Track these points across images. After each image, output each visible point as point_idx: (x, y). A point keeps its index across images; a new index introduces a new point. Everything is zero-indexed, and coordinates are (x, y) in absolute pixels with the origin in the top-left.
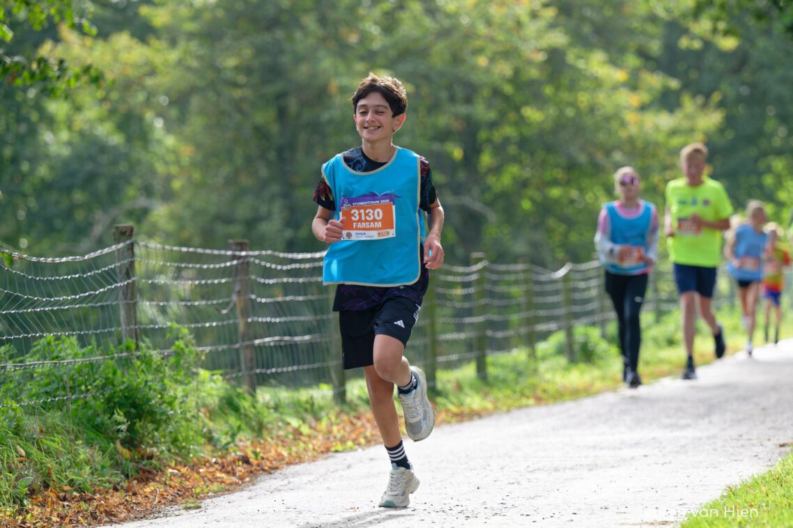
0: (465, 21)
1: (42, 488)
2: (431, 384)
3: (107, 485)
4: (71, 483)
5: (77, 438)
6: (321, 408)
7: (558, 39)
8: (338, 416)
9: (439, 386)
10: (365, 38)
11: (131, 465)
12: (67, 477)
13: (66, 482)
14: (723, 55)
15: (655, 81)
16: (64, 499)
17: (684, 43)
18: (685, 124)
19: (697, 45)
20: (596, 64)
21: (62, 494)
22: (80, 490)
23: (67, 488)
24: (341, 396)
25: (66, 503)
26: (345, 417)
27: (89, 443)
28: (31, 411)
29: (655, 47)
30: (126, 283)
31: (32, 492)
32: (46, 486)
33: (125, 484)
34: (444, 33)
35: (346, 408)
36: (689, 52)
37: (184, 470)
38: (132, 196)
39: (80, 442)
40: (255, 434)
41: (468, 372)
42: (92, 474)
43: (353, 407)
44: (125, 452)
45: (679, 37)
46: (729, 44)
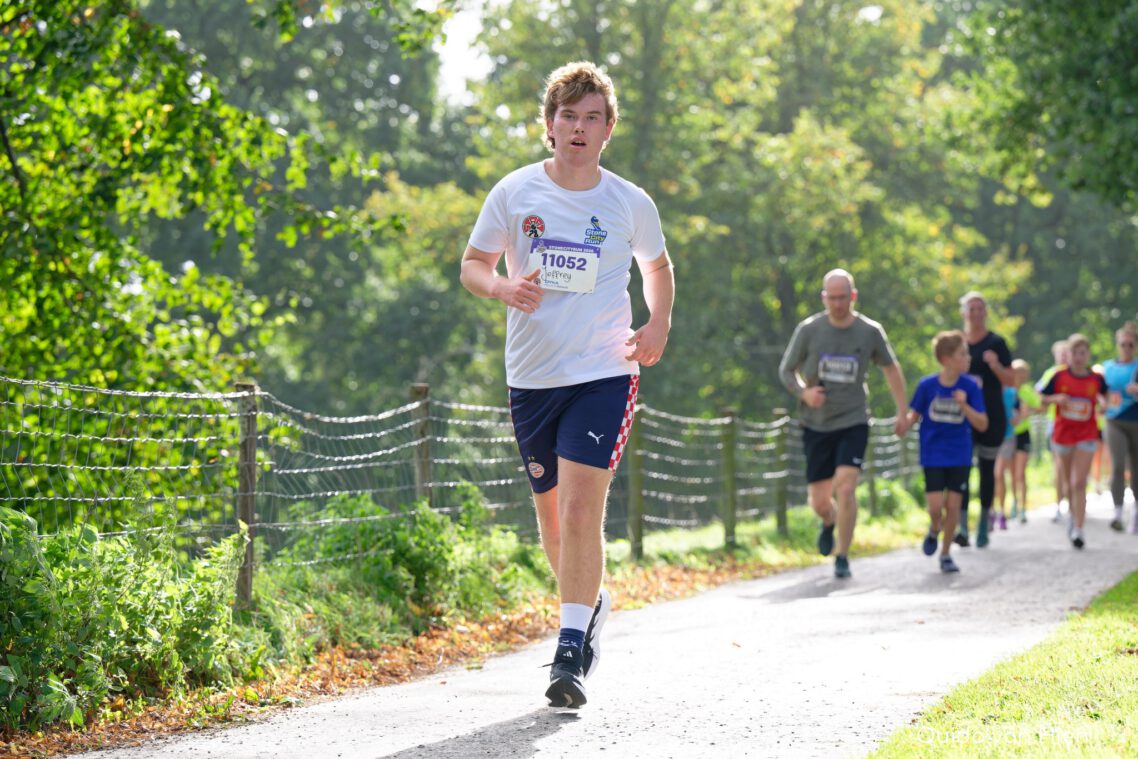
0: (782, 174)
1: (330, 646)
2: (730, 539)
3: (395, 642)
4: (360, 640)
5: (367, 595)
6: (617, 564)
7: (872, 193)
8: (634, 570)
9: (739, 540)
10: (685, 190)
11: (421, 622)
12: (355, 634)
13: (354, 639)
14: (1038, 211)
15: (967, 236)
16: (351, 656)
17: (999, 198)
18: (996, 277)
19: (1011, 200)
20: (911, 219)
21: (349, 652)
22: (368, 646)
23: (356, 645)
24: (638, 552)
25: (353, 661)
26: (640, 571)
27: (380, 601)
28: (320, 568)
29: (970, 202)
30: (420, 441)
31: (319, 649)
32: (334, 643)
33: (413, 640)
34: (762, 187)
35: (642, 562)
36: (1004, 207)
37: (475, 627)
38: (456, 341)
39: (368, 599)
40: (549, 590)
41: (770, 523)
42: (381, 630)
43: (648, 560)
44: (416, 609)
45: (994, 193)
46: (1043, 200)
